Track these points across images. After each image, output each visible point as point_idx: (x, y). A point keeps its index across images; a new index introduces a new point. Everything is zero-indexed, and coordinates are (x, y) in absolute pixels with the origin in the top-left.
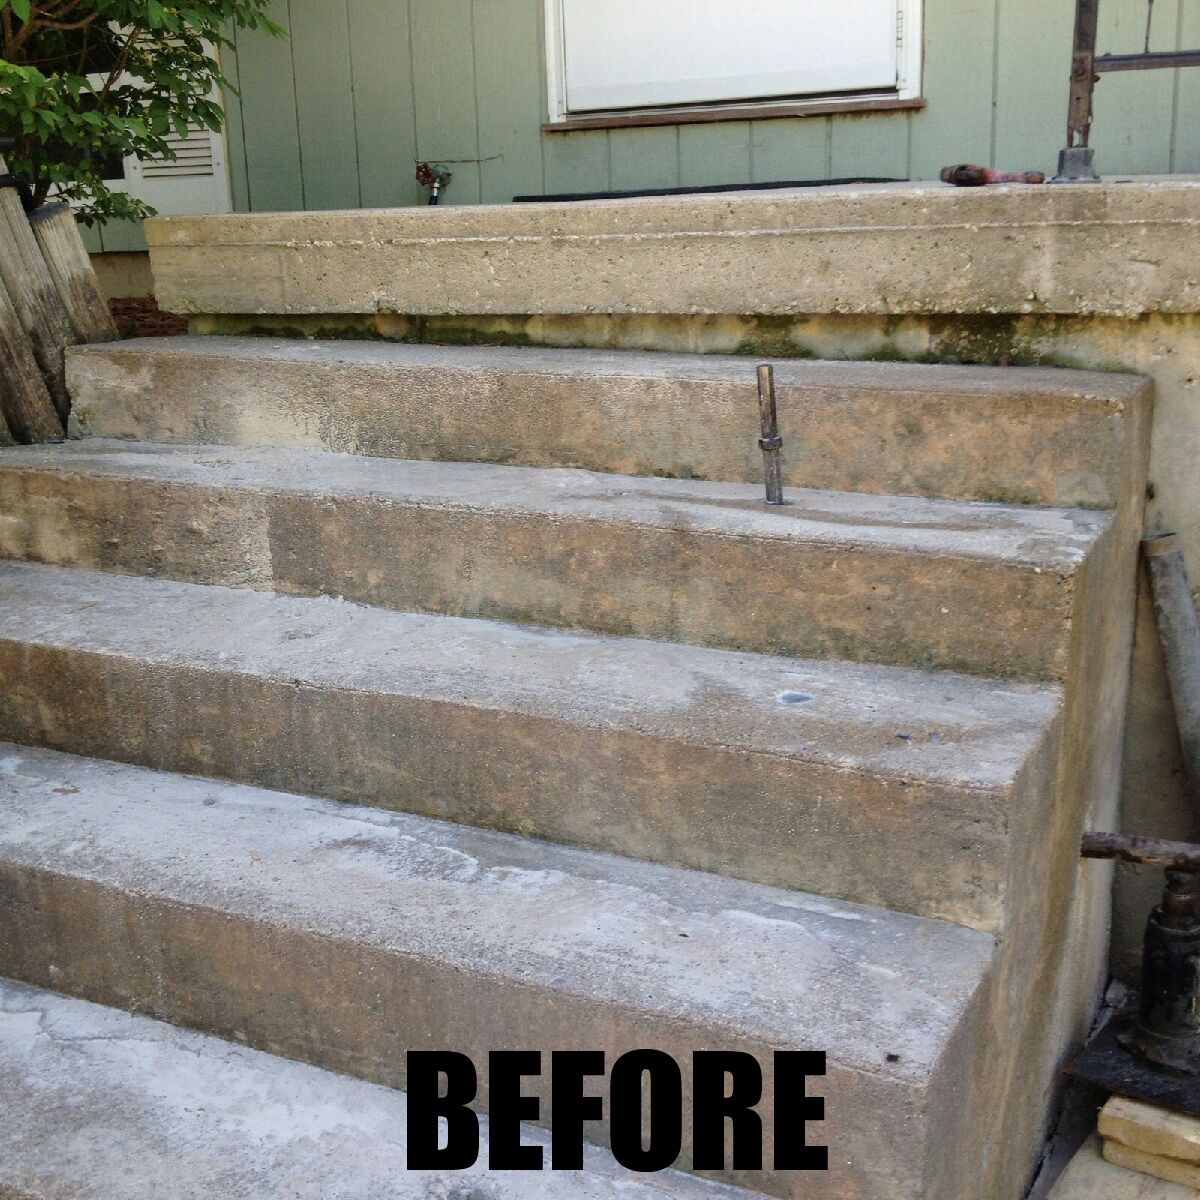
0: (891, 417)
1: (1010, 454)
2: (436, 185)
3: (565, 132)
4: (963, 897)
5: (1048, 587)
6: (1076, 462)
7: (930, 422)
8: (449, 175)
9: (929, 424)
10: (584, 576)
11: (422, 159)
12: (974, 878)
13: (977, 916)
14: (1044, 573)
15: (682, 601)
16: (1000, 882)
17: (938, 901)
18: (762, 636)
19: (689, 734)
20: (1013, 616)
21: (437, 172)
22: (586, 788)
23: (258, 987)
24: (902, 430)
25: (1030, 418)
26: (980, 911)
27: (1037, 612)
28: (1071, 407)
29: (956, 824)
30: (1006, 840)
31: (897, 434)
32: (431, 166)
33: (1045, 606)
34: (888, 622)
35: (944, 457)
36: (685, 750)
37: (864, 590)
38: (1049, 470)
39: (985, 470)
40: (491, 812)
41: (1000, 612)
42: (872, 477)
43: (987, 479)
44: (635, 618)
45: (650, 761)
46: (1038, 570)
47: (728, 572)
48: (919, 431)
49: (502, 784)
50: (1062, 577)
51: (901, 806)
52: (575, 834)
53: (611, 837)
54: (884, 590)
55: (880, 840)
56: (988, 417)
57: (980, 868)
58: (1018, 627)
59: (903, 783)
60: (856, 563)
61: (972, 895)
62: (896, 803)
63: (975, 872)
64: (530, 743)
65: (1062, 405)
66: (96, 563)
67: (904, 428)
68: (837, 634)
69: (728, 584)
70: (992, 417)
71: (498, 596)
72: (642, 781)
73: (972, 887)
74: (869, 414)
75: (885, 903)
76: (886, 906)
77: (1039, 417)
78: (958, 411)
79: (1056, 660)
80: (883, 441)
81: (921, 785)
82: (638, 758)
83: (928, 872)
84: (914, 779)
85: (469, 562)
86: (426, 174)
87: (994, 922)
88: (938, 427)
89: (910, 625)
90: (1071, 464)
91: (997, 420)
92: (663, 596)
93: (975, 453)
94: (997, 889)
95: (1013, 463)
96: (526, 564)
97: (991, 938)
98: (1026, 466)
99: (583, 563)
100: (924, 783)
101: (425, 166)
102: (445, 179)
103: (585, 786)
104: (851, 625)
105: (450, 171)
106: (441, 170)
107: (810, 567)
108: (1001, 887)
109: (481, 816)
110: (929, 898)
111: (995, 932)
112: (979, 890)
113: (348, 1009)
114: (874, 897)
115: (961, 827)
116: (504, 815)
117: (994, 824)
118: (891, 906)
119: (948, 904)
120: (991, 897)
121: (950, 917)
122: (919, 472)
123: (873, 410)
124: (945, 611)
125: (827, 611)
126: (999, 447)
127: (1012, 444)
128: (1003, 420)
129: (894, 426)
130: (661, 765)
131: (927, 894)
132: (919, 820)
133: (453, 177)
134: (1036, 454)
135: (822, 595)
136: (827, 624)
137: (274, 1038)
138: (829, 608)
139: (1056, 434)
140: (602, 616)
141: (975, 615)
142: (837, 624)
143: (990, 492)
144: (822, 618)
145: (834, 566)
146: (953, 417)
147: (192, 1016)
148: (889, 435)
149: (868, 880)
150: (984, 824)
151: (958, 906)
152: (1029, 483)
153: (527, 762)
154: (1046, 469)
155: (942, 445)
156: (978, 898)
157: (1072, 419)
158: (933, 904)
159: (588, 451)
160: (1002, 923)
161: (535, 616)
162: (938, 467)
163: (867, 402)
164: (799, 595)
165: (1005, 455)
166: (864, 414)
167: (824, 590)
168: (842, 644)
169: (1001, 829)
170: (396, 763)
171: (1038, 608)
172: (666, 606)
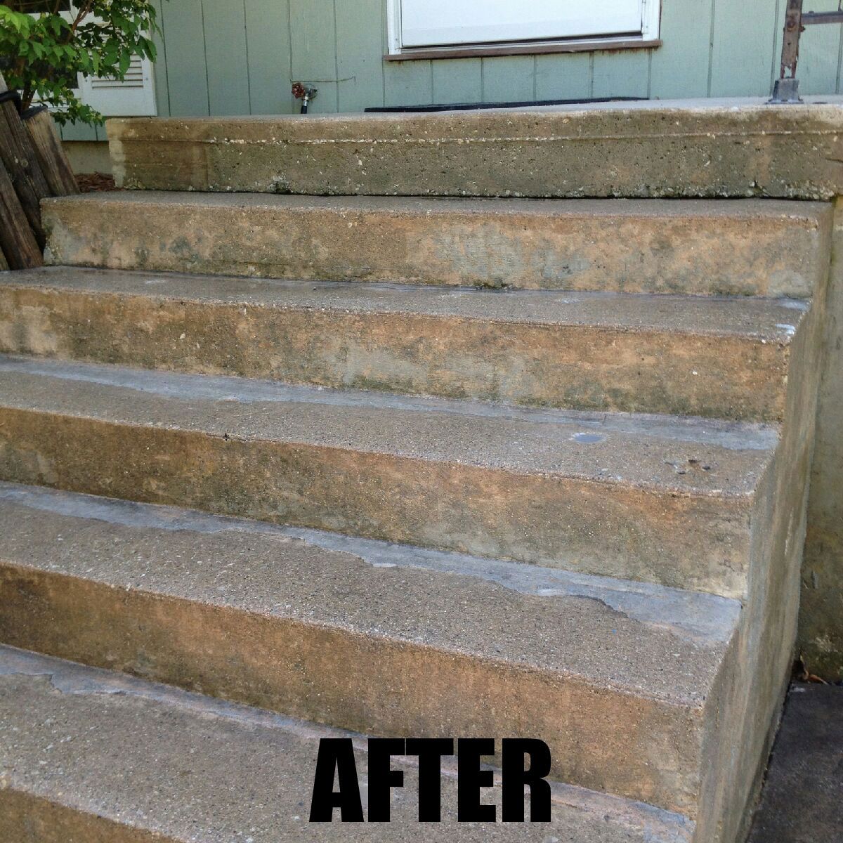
0: (649, 236)
1: (736, 260)
2: (306, 98)
3: (400, 61)
4: (718, 574)
5: (771, 353)
6: (783, 264)
7: (677, 240)
8: (315, 91)
9: (676, 241)
10: (430, 357)
11: (296, 79)
12: (725, 561)
13: (728, 588)
14: (768, 344)
15: (502, 372)
16: (745, 563)
17: (699, 579)
18: (560, 396)
19: (515, 466)
20: (745, 376)
21: (307, 89)
22: (440, 507)
23: (210, 652)
24: (656, 246)
25: (751, 235)
26: (730, 584)
27: (763, 372)
28: (780, 225)
29: (711, 524)
30: (749, 533)
31: (652, 249)
32: (302, 84)
33: (769, 366)
34: (654, 383)
35: (687, 264)
36: (513, 478)
37: (635, 360)
38: (764, 272)
39: (718, 272)
40: (371, 525)
41: (736, 373)
42: (634, 281)
43: (719, 280)
44: (467, 387)
45: (487, 486)
46: (764, 341)
47: (535, 350)
48: (669, 246)
49: (378, 506)
50: (781, 345)
51: (672, 512)
52: (432, 540)
53: (458, 541)
54: (649, 360)
55: (656, 537)
56: (719, 234)
57: (730, 554)
58: (749, 383)
59: (673, 496)
60: (629, 341)
61: (724, 573)
62: (669, 510)
63: (726, 557)
64: (398, 476)
65: (774, 224)
66: (71, 354)
67: (658, 245)
68: (615, 393)
69: (535, 359)
70: (723, 234)
71: (366, 373)
72: (481, 500)
73: (723, 567)
74: (632, 236)
75: (660, 581)
76: (661, 583)
77: (758, 232)
78: (697, 231)
79: (776, 405)
80: (643, 254)
81: (687, 497)
82: (479, 485)
83: (692, 558)
84: (681, 493)
85: (345, 350)
86: (299, 91)
87: (740, 592)
88: (682, 243)
89: (670, 384)
90: (780, 266)
91: (726, 237)
92: (487, 370)
93: (710, 261)
94: (742, 568)
95: (737, 267)
96: (387, 349)
97: (738, 603)
98: (747, 269)
99: (429, 348)
100: (689, 495)
101: (299, 84)
102: (312, 94)
103: (439, 505)
104: (626, 386)
105: (316, 88)
106: (310, 87)
107: (595, 345)
108: (745, 567)
109: (362, 529)
110: (692, 577)
111: (741, 599)
112: (729, 569)
113: (276, 666)
114: (652, 578)
115: (716, 525)
116: (380, 527)
117: (740, 522)
118: (665, 583)
119: (706, 580)
120: (738, 574)
121: (707, 589)
122: (669, 276)
123: (636, 232)
124: (695, 373)
125: (608, 376)
126: (727, 256)
127: (737, 253)
128: (731, 237)
129: (651, 243)
130: (495, 489)
131: (691, 574)
132: (685, 522)
133: (318, 92)
134: (755, 260)
135: (604, 365)
136: (608, 386)
137: (223, 688)
138: (610, 375)
139: (769, 244)
140: (443, 385)
141: (718, 375)
142: (616, 386)
143: (721, 288)
144: (604, 382)
145: (614, 344)
146: (694, 235)
147: (162, 674)
148: (646, 250)
149: (647, 566)
150: (733, 523)
151: (713, 581)
152: (750, 281)
153: (397, 490)
154: (762, 270)
155: (685, 255)
156: (728, 575)
157: (780, 234)
158: (695, 580)
159: (425, 268)
160: (745, 592)
161: (393, 386)
162: (683, 272)
163: (630, 226)
164: (588, 366)
165: (732, 261)
166: (629, 235)
167: (606, 362)
168: (619, 400)
169: (745, 525)
170: (300, 492)
171: (763, 369)
172: (490, 376)
